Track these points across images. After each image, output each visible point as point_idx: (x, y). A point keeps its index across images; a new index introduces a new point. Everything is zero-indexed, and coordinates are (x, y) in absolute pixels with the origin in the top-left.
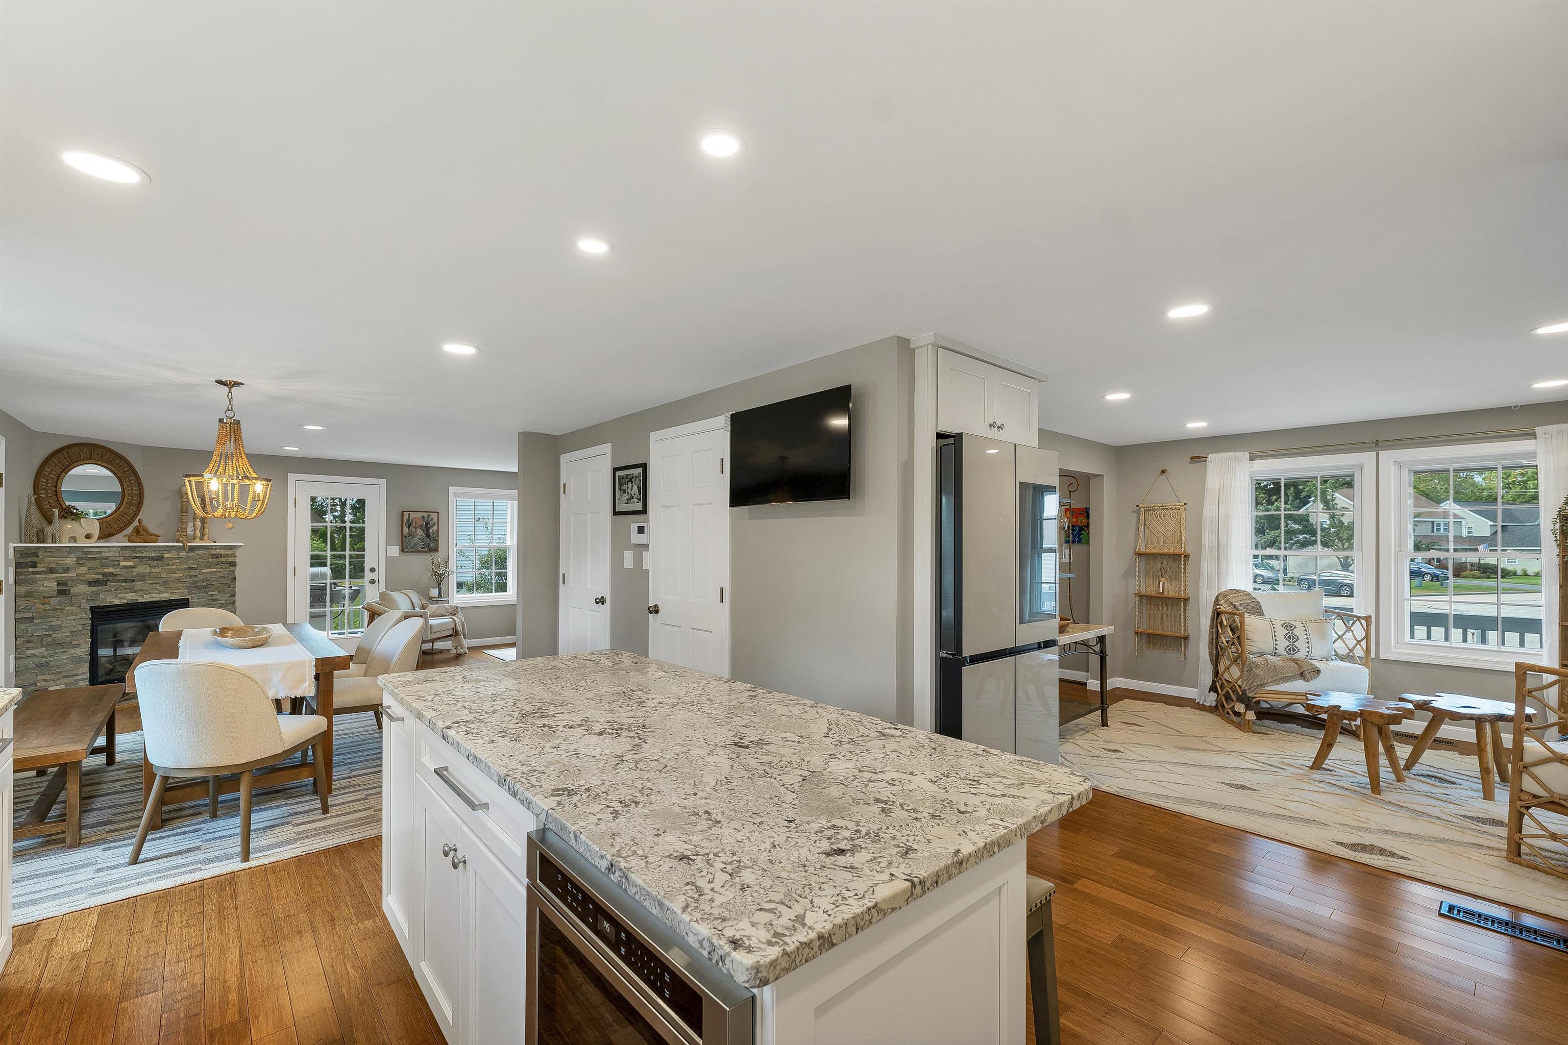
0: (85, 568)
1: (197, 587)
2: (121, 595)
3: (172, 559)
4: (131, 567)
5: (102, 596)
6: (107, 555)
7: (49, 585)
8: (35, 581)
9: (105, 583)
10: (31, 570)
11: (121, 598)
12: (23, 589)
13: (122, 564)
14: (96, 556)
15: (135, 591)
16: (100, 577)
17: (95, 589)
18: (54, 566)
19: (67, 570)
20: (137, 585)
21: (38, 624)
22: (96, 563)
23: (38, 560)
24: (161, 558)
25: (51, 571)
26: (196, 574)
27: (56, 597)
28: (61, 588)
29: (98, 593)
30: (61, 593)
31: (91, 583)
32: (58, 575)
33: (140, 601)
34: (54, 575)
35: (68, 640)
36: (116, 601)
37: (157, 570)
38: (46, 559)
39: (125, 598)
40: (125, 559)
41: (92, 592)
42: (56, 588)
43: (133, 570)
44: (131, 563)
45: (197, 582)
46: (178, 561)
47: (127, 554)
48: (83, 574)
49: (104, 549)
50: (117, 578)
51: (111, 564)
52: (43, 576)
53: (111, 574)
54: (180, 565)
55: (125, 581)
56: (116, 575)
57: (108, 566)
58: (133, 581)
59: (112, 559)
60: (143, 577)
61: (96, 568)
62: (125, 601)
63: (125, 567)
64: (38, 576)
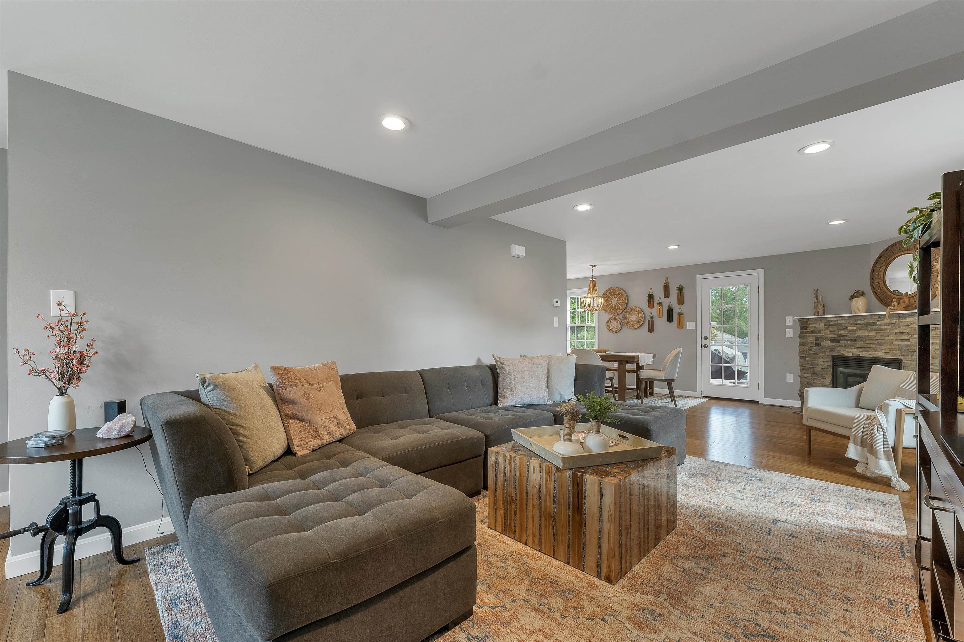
0: (828, 331)
1: (908, 350)
2: (848, 350)
3: (885, 325)
4: (852, 331)
5: (838, 349)
6: (841, 322)
7: (811, 339)
8: (806, 337)
9: (838, 341)
10: (805, 331)
11: (848, 352)
12: (803, 341)
13: (849, 328)
14: (834, 323)
15: (858, 348)
16: (836, 336)
17: (834, 344)
18: (813, 329)
19: (820, 331)
20: (859, 344)
21: (808, 360)
22: (835, 328)
23: (808, 326)
24: (874, 324)
25: (813, 332)
26: (906, 338)
27: (814, 347)
28: (817, 342)
29: (835, 347)
30: (818, 345)
31: (833, 340)
32: (815, 334)
33: (860, 355)
34: (813, 334)
35: (821, 373)
36: (846, 354)
37: (872, 333)
38: (811, 325)
39: (850, 352)
40: (852, 325)
41: (832, 346)
42: (815, 342)
43: (856, 332)
44: (854, 328)
45: (909, 345)
46: (889, 327)
47: (852, 321)
48: (828, 334)
49: (838, 319)
50: (846, 338)
51: (842, 328)
52: (809, 334)
53: (841, 335)
54: (892, 330)
55: (850, 340)
56: (844, 336)
57: (841, 330)
58: (854, 341)
59: (843, 325)
60: (862, 338)
61: (835, 330)
62: (851, 355)
63: (850, 331)
64: (808, 334)
